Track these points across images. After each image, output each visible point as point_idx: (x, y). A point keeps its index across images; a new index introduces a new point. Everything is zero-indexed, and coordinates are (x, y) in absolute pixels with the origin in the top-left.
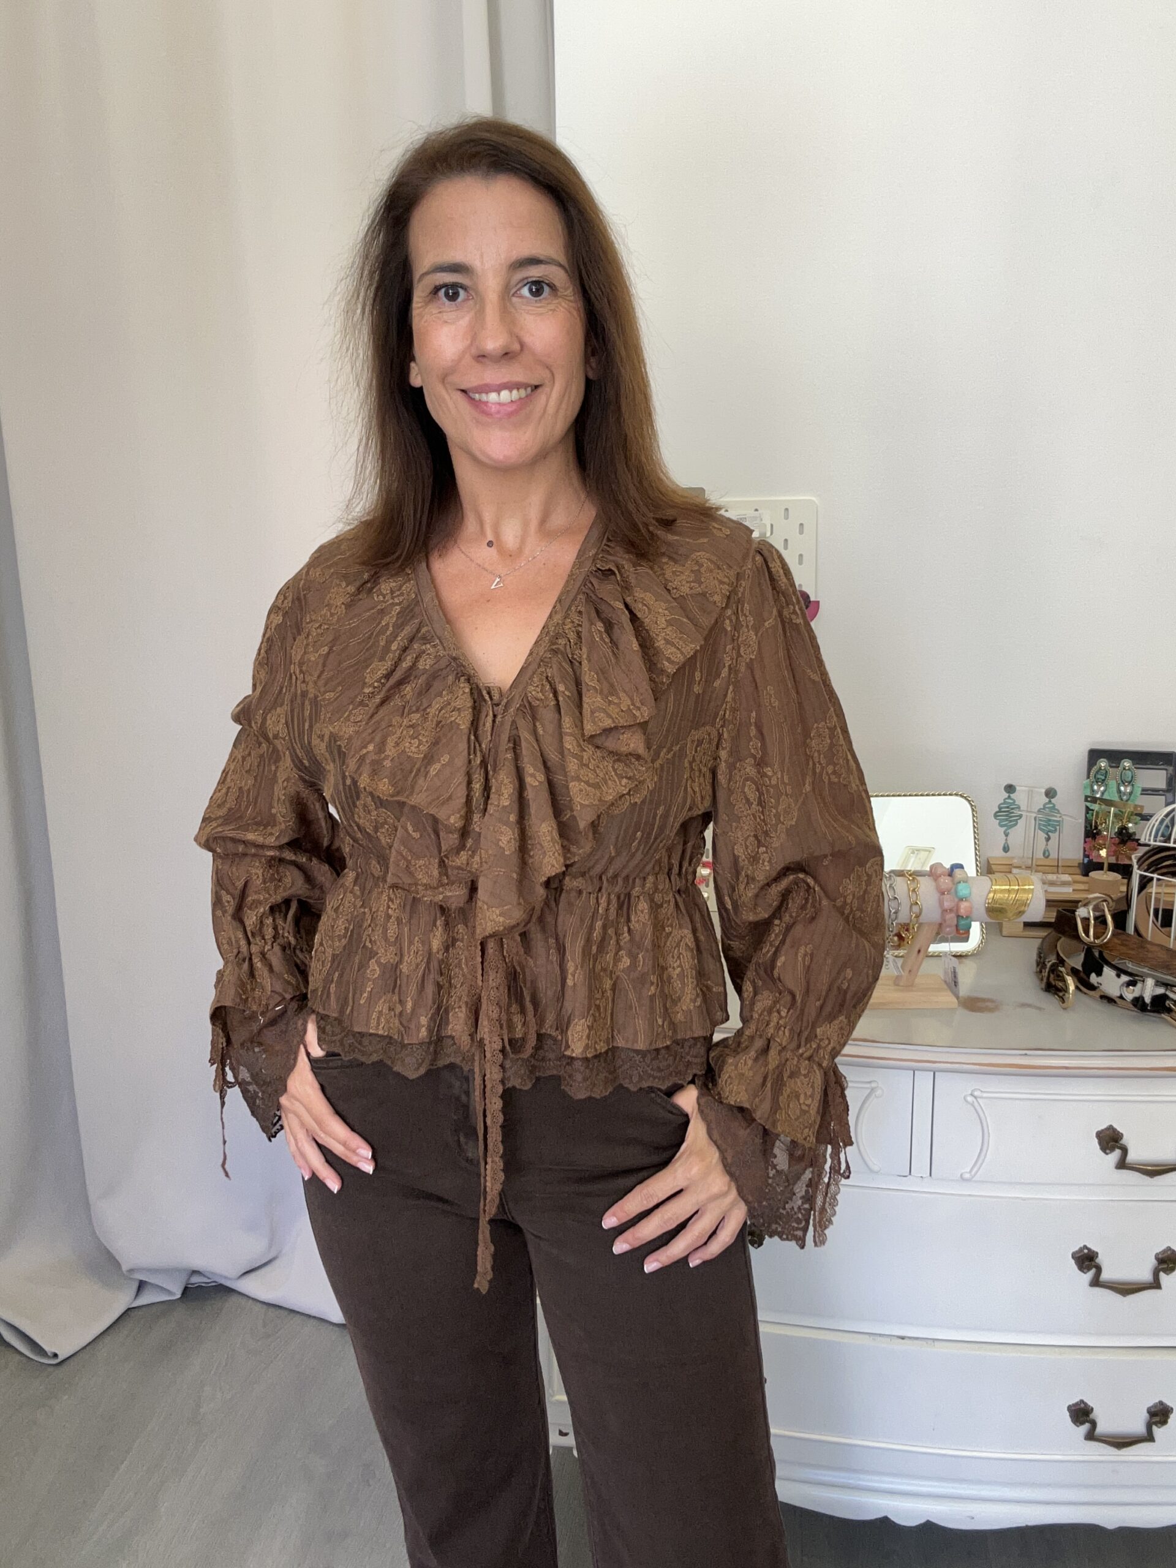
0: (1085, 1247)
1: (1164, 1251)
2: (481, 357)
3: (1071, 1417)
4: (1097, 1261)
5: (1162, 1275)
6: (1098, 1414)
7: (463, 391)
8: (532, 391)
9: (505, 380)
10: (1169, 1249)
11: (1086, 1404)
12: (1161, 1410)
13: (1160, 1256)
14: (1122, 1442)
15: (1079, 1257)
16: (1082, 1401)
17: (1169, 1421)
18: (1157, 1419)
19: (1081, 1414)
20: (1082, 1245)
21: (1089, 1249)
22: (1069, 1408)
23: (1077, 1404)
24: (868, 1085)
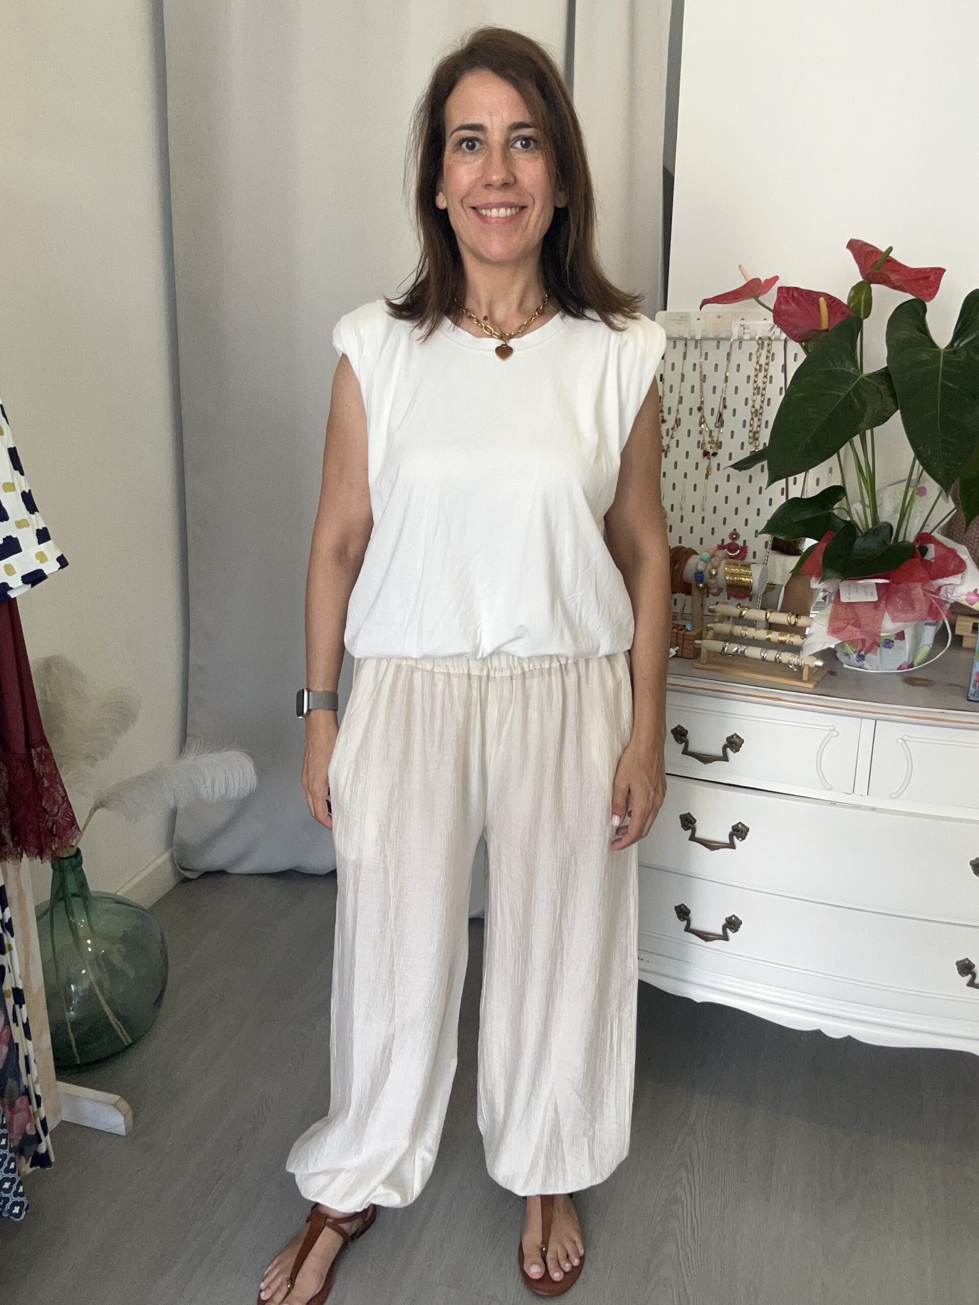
2: (488, 186)
3: (958, 969)
6: (976, 969)
7: (474, 208)
8: (520, 210)
9: (503, 200)
11: (970, 962)
15: (975, 864)
16: (967, 959)
19: (966, 968)
20: (977, 856)
22: (957, 963)
23: (963, 961)
24: (827, 728)
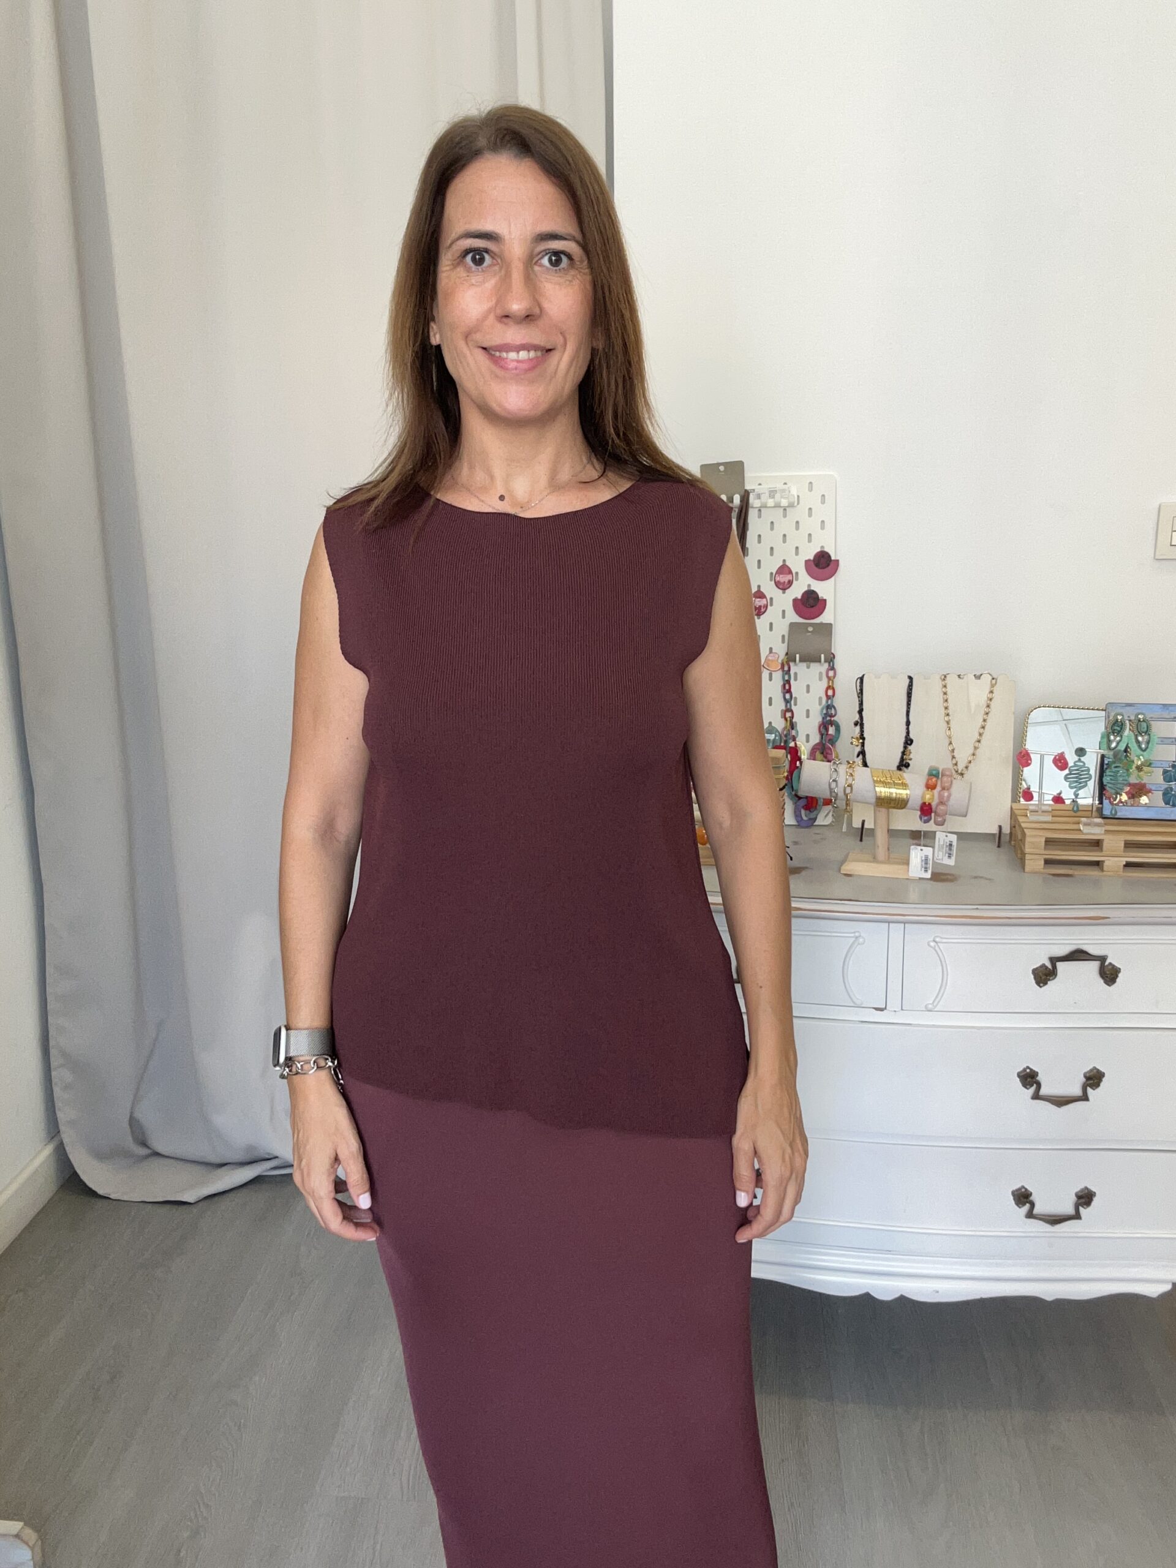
0: (1028, 1067)
1: (1091, 1070)
2: (505, 318)
3: (1014, 1199)
4: (1040, 1078)
5: (1089, 1089)
6: (1034, 1198)
7: (485, 349)
8: (548, 352)
9: (525, 341)
10: (1095, 1068)
11: (1026, 1189)
12: (1088, 1193)
13: (1088, 1075)
14: (1055, 1220)
15: (1024, 1076)
16: (1023, 1187)
17: (1093, 1203)
18: (1083, 1200)
19: (1023, 1197)
20: (1025, 1066)
21: (1031, 1070)
22: (1013, 1193)
23: (1019, 1189)
24: (852, 935)
